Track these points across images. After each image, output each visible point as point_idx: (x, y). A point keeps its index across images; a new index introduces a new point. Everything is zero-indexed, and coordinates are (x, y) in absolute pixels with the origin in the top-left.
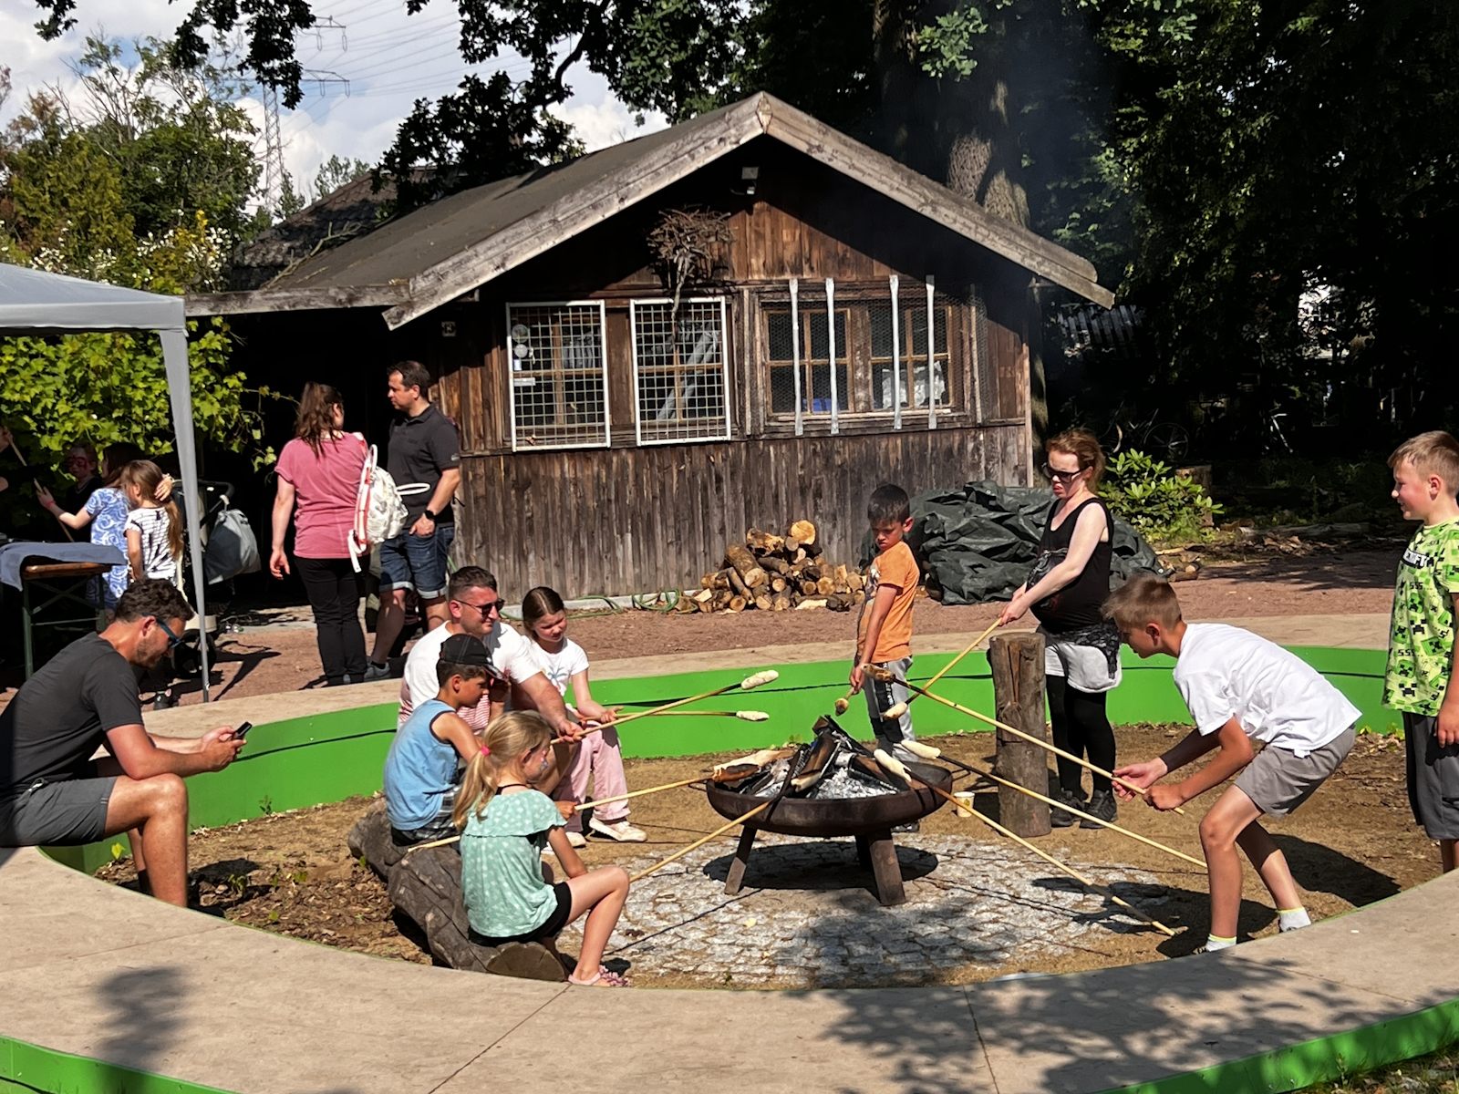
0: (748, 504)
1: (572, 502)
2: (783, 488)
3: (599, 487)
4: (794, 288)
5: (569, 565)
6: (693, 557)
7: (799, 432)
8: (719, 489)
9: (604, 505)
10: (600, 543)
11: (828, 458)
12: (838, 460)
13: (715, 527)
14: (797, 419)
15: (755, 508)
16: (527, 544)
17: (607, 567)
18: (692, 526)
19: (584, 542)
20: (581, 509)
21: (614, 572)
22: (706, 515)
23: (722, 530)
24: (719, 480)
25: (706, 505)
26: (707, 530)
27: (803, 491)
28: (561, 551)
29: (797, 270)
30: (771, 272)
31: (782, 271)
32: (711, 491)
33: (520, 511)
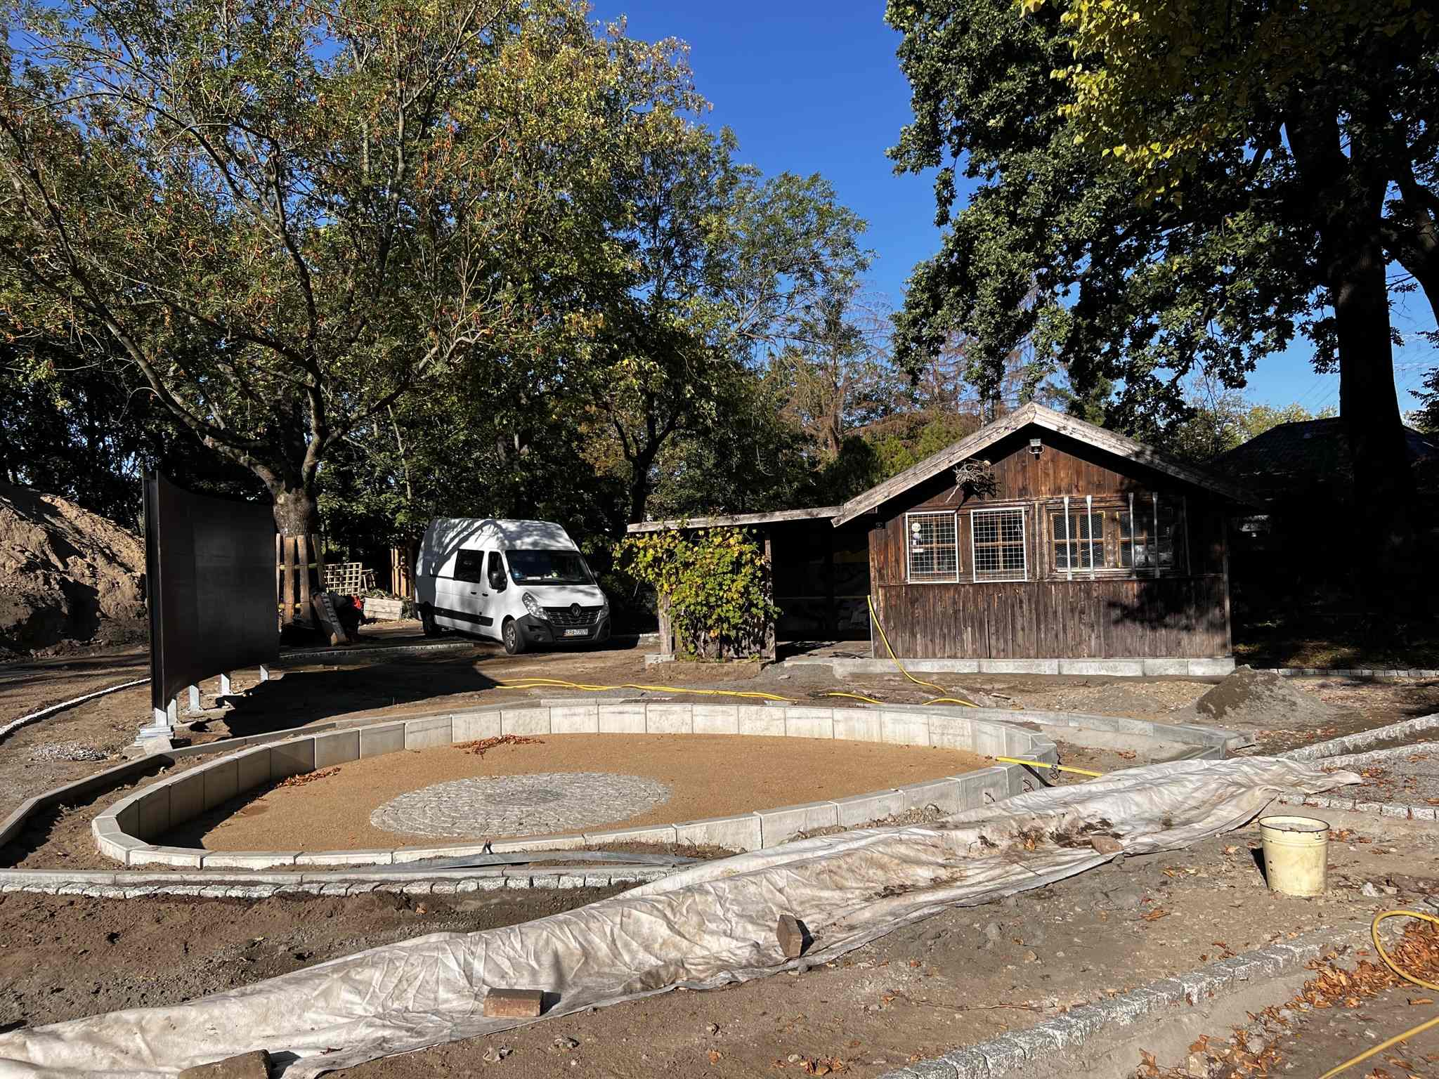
0: (1038, 615)
1: (939, 609)
2: (1060, 609)
3: (955, 603)
4: (1066, 501)
5: (937, 641)
6: (1006, 641)
7: (1070, 578)
8: (1021, 607)
9: (956, 612)
10: (953, 631)
11: (1088, 593)
12: (1095, 594)
13: (1019, 627)
14: (1068, 572)
15: (1042, 618)
16: (917, 629)
17: (958, 645)
18: (1005, 627)
19: (946, 631)
20: (944, 614)
21: (962, 646)
22: (1013, 620)
23: (1023, 629)
24: (1021, 602)
25: (1013, 615)
26: (1013, 627)
27: (1072, 610)
28: (933, 634)
29: (1069, 492)
30: (1054, 493)
31: (1060, 492)
32: (1017, 608)
33: (913, 613)
